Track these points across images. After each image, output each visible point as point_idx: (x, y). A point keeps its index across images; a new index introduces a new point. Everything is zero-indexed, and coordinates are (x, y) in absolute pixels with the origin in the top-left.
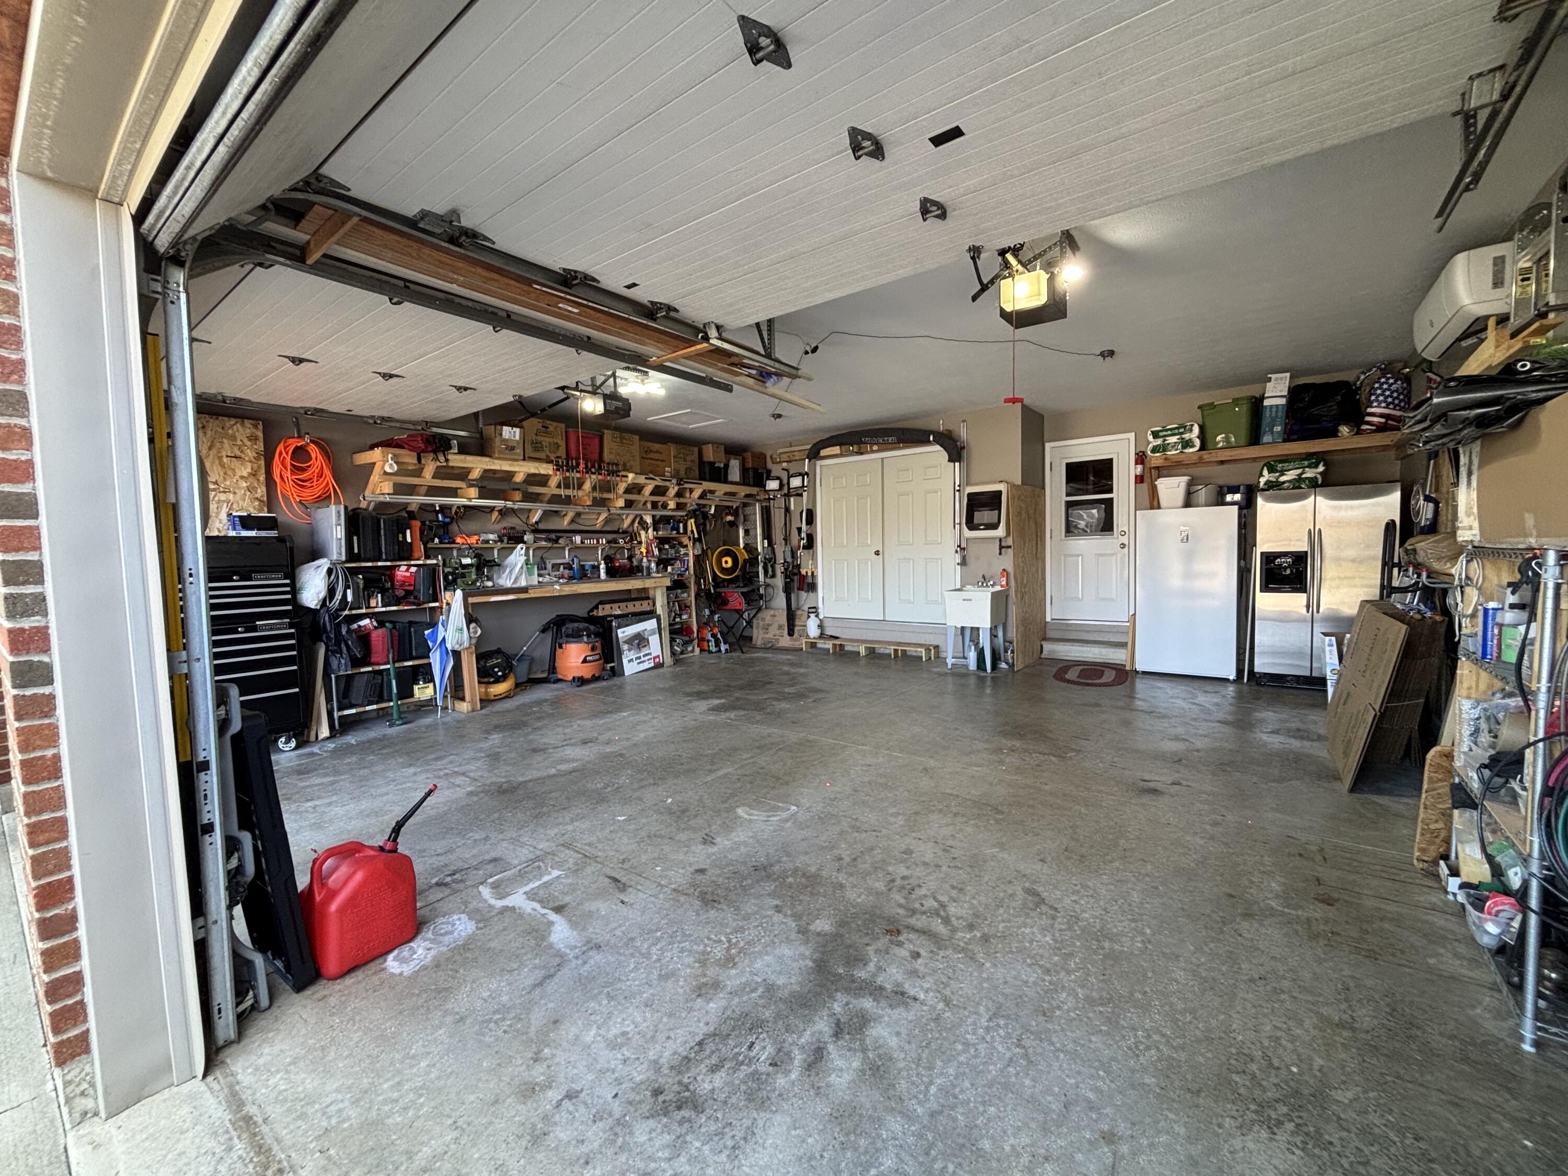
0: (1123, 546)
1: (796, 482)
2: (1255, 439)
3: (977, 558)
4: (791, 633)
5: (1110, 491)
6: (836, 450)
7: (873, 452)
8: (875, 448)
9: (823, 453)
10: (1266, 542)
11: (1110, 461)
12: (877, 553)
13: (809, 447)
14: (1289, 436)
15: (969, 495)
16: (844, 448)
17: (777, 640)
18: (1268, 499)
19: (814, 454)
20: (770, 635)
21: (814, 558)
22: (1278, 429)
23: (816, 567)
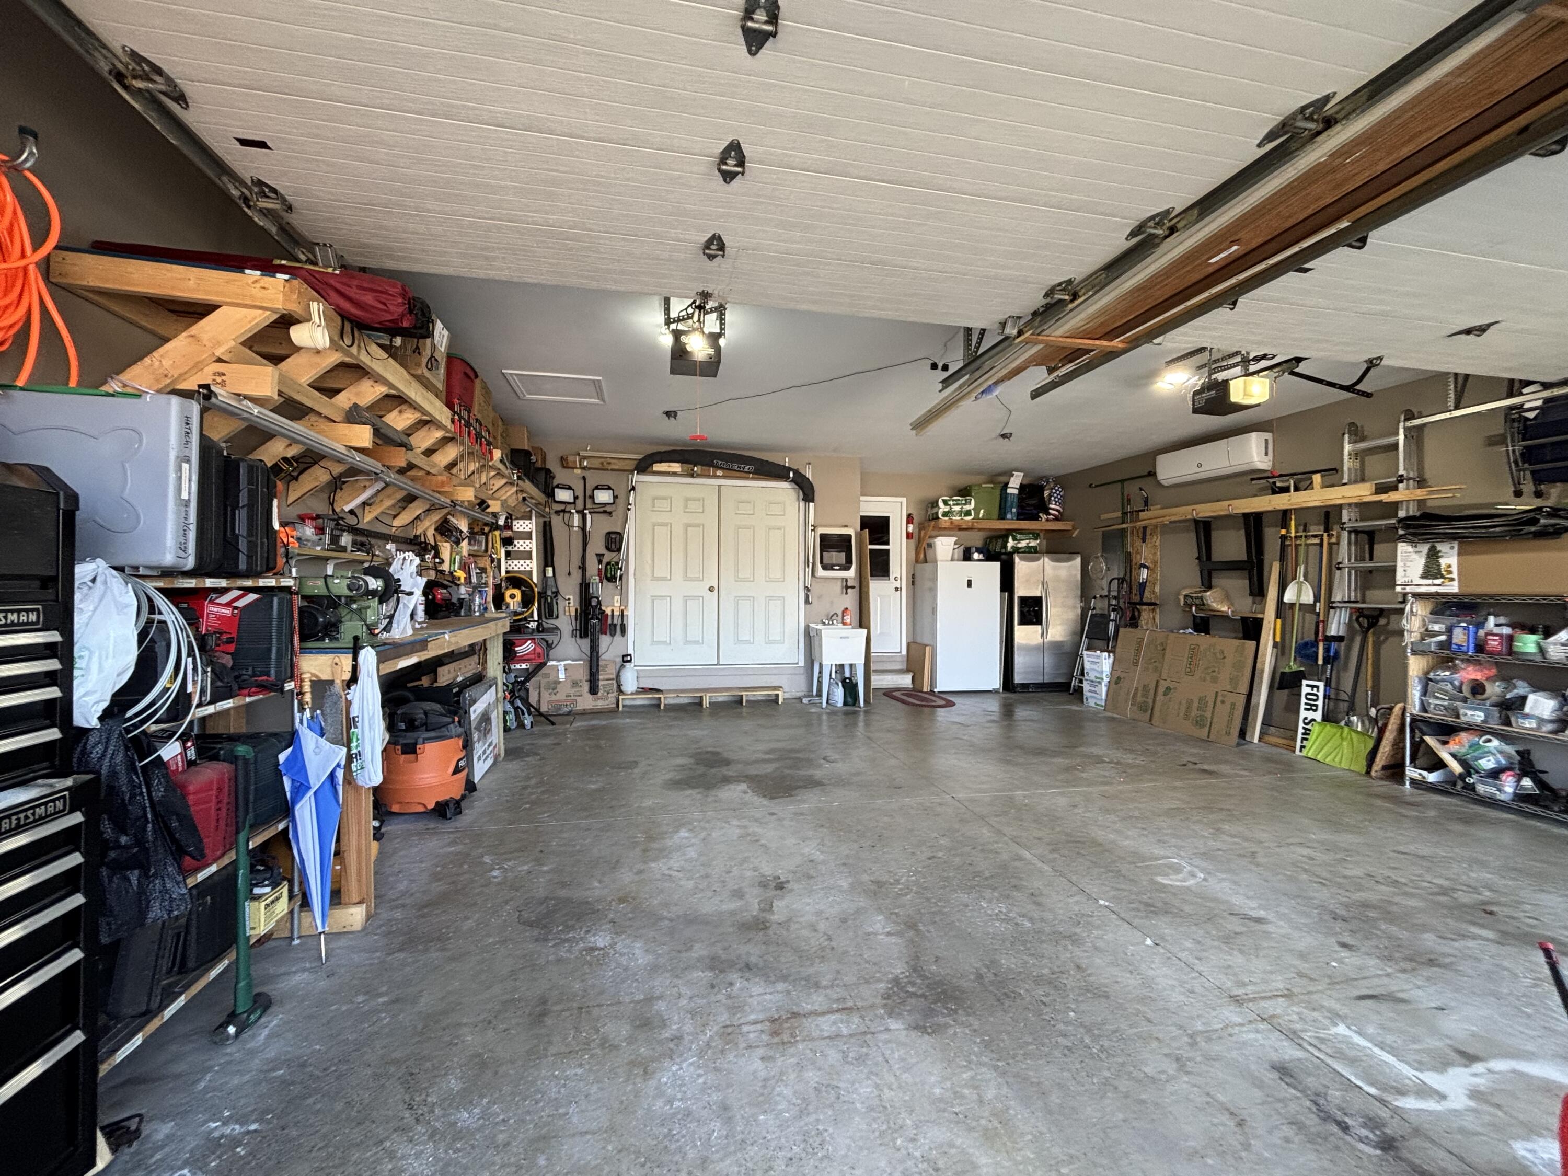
0: (897, 589)
1: (603, 497)
2: (1002, 517)
3: (820, 597)
4: (593, 690)
5: (887, 543)
6: (676, 467)
7: (715, 476)
8: (719, 473)
9: (657, 467)
10: (1021, 590)
11: (887, 519)
12: (711, 589)
13: (640, 457)
14: (1021, 516)
15: (822, 535)
16: (686, 466)
17: (574, 702)
18: (1021, 559)
19: (644, 466)
20: (561, 696)
21: (623, 594)
22: (1014, 510)
23: (626, 607)
